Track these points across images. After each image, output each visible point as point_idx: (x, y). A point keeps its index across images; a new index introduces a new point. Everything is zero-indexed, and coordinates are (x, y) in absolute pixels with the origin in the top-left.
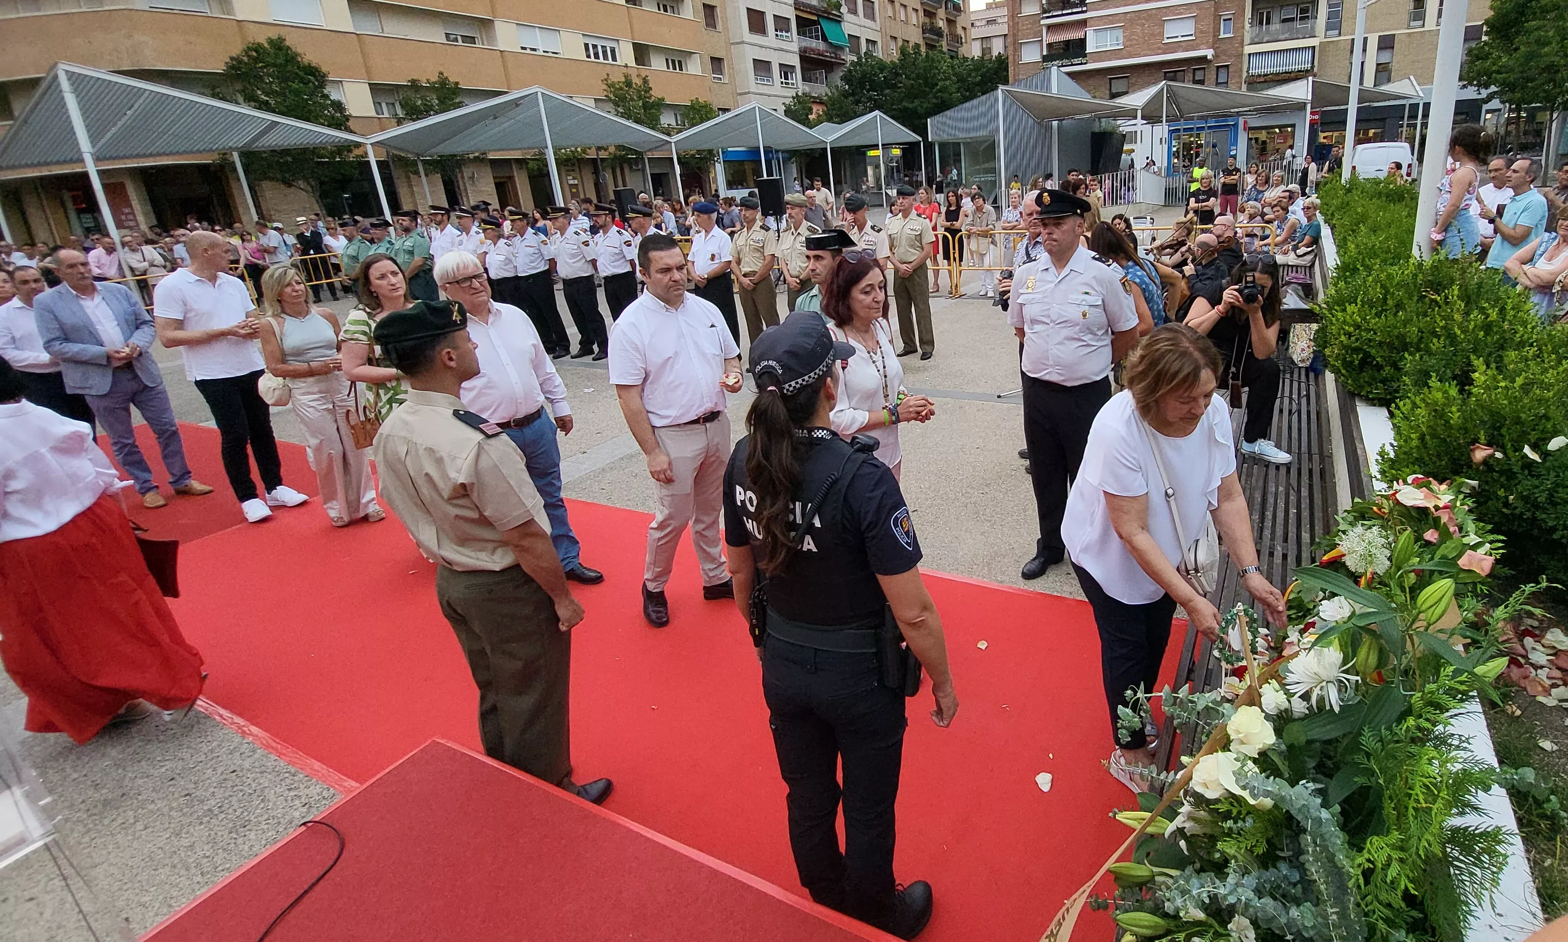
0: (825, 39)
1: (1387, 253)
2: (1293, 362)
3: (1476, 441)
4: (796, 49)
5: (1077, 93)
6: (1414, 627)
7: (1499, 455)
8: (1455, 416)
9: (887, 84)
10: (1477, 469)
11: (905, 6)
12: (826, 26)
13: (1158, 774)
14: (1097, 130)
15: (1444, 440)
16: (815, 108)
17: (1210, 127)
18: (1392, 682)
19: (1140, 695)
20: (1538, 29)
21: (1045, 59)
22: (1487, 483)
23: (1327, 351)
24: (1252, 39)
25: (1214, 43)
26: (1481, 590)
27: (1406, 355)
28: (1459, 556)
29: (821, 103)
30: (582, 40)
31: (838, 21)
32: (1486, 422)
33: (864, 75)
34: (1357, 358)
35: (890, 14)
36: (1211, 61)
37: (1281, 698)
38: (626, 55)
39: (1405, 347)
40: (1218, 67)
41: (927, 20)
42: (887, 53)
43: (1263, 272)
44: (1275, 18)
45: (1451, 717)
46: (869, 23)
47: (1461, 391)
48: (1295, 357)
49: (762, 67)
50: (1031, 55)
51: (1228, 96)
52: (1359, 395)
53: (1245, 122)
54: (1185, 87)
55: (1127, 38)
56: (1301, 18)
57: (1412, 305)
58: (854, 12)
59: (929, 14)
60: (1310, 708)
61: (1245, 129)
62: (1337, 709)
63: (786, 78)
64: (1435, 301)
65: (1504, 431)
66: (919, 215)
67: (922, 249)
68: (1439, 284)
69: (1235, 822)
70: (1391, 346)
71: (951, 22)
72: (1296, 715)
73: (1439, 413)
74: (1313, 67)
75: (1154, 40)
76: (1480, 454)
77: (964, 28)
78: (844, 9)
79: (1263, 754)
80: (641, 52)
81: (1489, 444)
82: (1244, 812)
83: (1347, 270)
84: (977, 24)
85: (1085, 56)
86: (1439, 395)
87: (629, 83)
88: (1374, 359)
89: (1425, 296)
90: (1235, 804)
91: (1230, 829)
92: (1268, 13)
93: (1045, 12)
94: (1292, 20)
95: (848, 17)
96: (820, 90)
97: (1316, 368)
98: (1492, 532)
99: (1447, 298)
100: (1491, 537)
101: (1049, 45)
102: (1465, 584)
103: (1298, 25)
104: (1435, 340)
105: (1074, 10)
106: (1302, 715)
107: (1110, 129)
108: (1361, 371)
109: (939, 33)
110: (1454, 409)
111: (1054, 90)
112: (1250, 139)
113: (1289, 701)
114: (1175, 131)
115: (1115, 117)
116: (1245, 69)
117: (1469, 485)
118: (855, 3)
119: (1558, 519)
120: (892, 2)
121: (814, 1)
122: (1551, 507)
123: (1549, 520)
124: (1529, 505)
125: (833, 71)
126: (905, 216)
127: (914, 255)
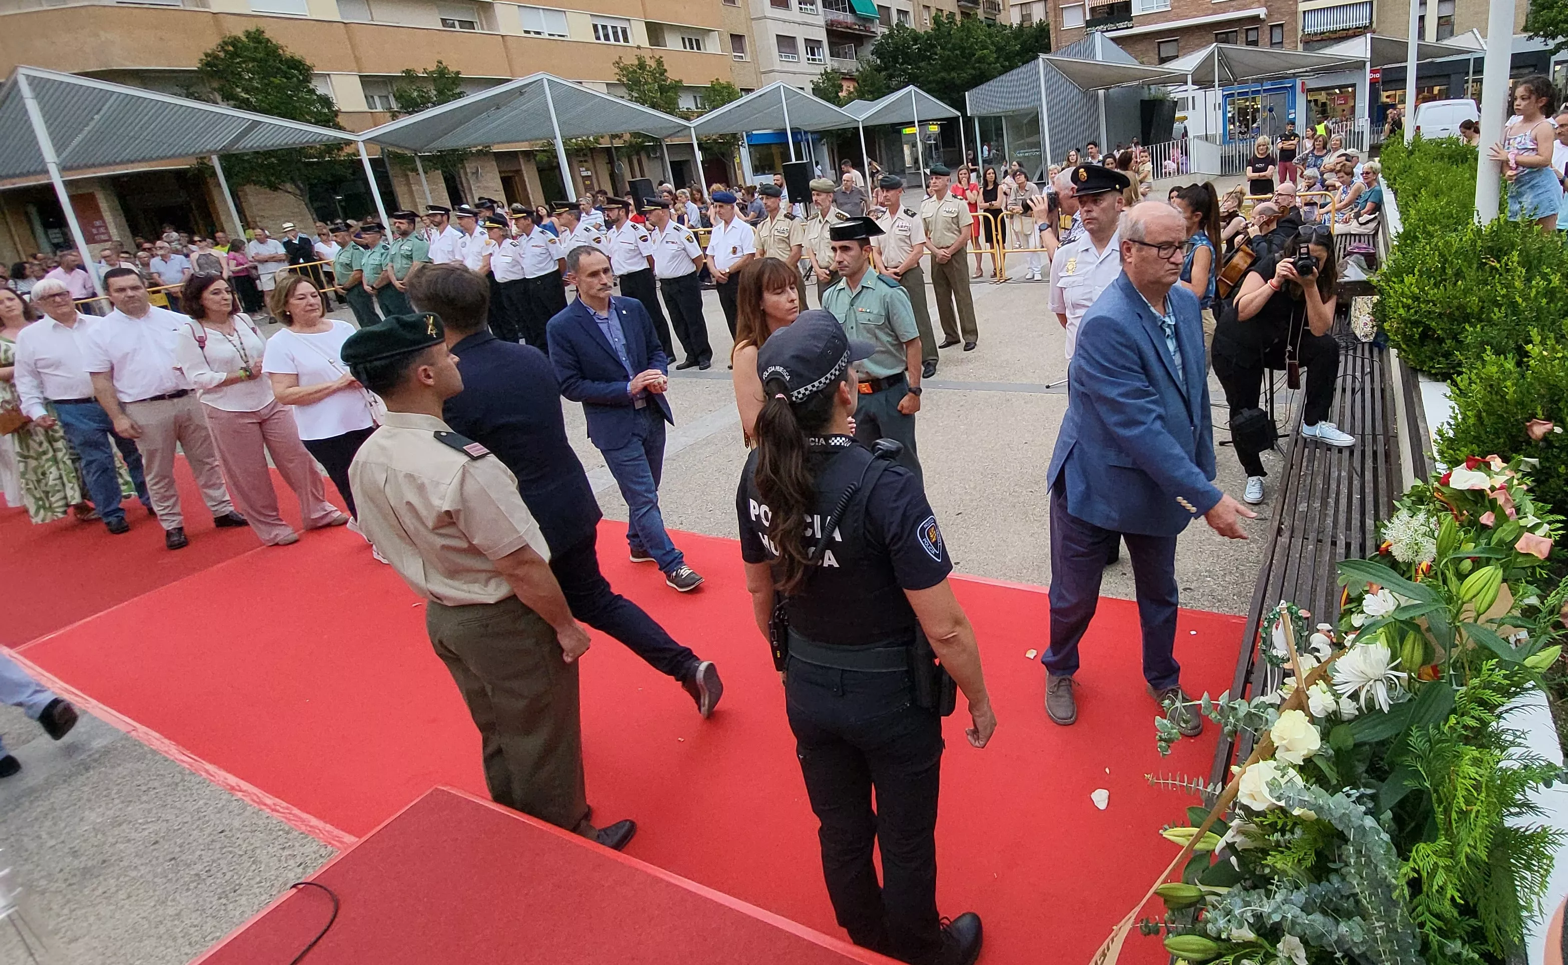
0: (852, 11)
1: (1449, 218)
2: (1356, 337)
3: (1534, 416)
4: (823, 23)
5: (1123, 60)
6: (1462, 617)
7: (1558, 430)
8: (1510, 389)
10: (1537, 446)
13: (1205, 787)
14: (1146, 97)
15: (1501, 416)
16: (845, 85)
17: (1265, 90)
18: (1443, 677)
19: (1178, 704)
21: (1089, 23)
22: (1547, 459)
23: (1386, 326)
25: (1266, 2)
26: (1540, 574)
27: (1467, 327)
28: (1517, 539)
29: (853, 80)
30: (590, 21)
32: (1543, 396)
33: (897, 48)
34: (1417, 332)
36: (1264, 20)
37: (1329, 699)
38: (639, 36)
39: (1467, 318)
40: (1272, 26)
42: (920, 23)
43: (1318, 243)
45: (1506, 711)
47: (1519, 364)
48: (1357, 332)
49: (786, 43)
50: (1073, 20)
51: (1283, 57)
52: (1421, 370)
53: (1303, 83)
54: (1238, 49)
55: (1175, 1)
57: (1471, 273)
60: (1359, 709)
61: (1303, 91)
62: (1386, 709)
63: (813, 54)
64: (1493, 268)
65: (1561, 404)
66: (955, 197)
67: (960, 232)
68: (1500, 250)
69: (1283, 835)
70: (1451, 318)
72: (1346, 717)
73: (1494, 388)
74: (1371, 23)
75: (1203, 0)
76: (1539, 430)
79: (1308, 760)
80: (655, 32)
81: (1548, 419)
82: (1290, 824)
83: (1408, 238)
85: (1130, 19)
86: (1494, 369)
87: (642, 66)
88: (1435, 332)
89: (1486, 264)
90: (1281, 816)
91: (1278, 841)
96: (849, 65)
97: (1379, 344)
98: (1551, 512)
99: (1507, 265)
100: (1551, 518)
101: (1092, 10)
102: (1524, 568)
104: (1496, 310)
106: (1352, 717)
107: (1160, 96)
108: (1423, 345)
109: (975, 1)
110: (1509, 383)
111: (1099, 57)
112: (1309, 102)
113: (1337, 703)
114: (1228, 96)
115: (1164, 83)
116: (1300, 28)
117: (1527, 462)
125: (862, 45)
126: (940, 198)
127: (951, 239)
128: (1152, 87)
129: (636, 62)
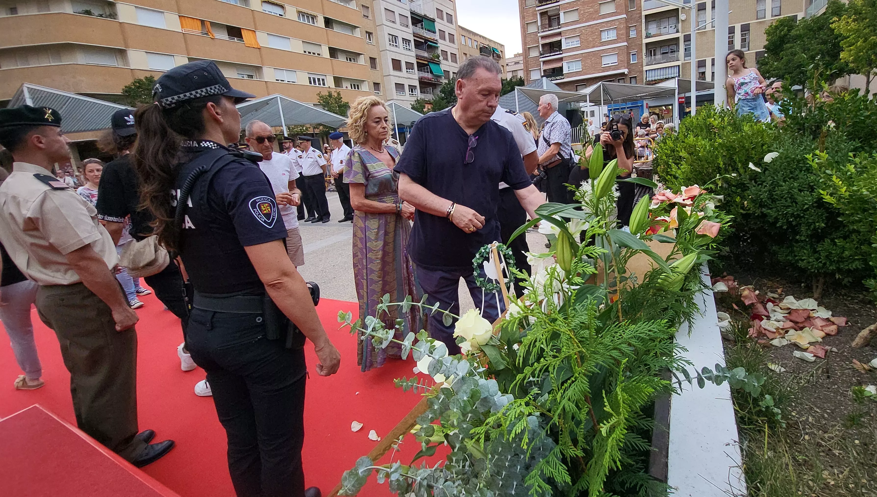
0: (431, 72)
4: (417, 78)
5: (558, 90)
10: (722, 187)
12: (432, 66)
14: (569, 108)
16: (426, 106)
17: (628, 108)
20: (791, 48)
21: (542, 77)
24: (647, 63)
25: (628, 66)
26: (712, 246)
29: (430, 104)
30: (307, 76)
31: (438, 64)
36: (626, 75)
38: (330, 82)
40: (631, 78)
43: (622, 123)
44: (658, 52)
46: (454, 64)
49: (400, 87)
50: (535, 76)
51: (634, 88)
53: (647, 104)
54: (612, 84)
55: (583, 66)
56: (671, 52)
58: (447, 59)
61: (647, 108)
63: (412, 92)
74: (679, 75)
75: (597, 66)
77: (503, 66)
78: (441, 58)
80: (338, 81)
84: (510, 64)
85: (563, 75)
87: (330, 95)
92: (654, 50)
93: (541, 54)
94: (667, 53)
95: (443, 62)
96: (429, 97)
101: (545, 71)
103: (670, 55)
105: (557, 53)
107: (576, 108)
111: (545, 88)
114: (611, 110)
115: (578, 101)
116: (645, 78)
117: (716, 198)
118: (447, 55)
119: (778, 211)
120: (465, 54)
121: (426, 54)
122: (772, 203)
123: (772, 213)
124: (758, 205)
125: (436, 88)
128: (572, 103)
129: (328, 94)
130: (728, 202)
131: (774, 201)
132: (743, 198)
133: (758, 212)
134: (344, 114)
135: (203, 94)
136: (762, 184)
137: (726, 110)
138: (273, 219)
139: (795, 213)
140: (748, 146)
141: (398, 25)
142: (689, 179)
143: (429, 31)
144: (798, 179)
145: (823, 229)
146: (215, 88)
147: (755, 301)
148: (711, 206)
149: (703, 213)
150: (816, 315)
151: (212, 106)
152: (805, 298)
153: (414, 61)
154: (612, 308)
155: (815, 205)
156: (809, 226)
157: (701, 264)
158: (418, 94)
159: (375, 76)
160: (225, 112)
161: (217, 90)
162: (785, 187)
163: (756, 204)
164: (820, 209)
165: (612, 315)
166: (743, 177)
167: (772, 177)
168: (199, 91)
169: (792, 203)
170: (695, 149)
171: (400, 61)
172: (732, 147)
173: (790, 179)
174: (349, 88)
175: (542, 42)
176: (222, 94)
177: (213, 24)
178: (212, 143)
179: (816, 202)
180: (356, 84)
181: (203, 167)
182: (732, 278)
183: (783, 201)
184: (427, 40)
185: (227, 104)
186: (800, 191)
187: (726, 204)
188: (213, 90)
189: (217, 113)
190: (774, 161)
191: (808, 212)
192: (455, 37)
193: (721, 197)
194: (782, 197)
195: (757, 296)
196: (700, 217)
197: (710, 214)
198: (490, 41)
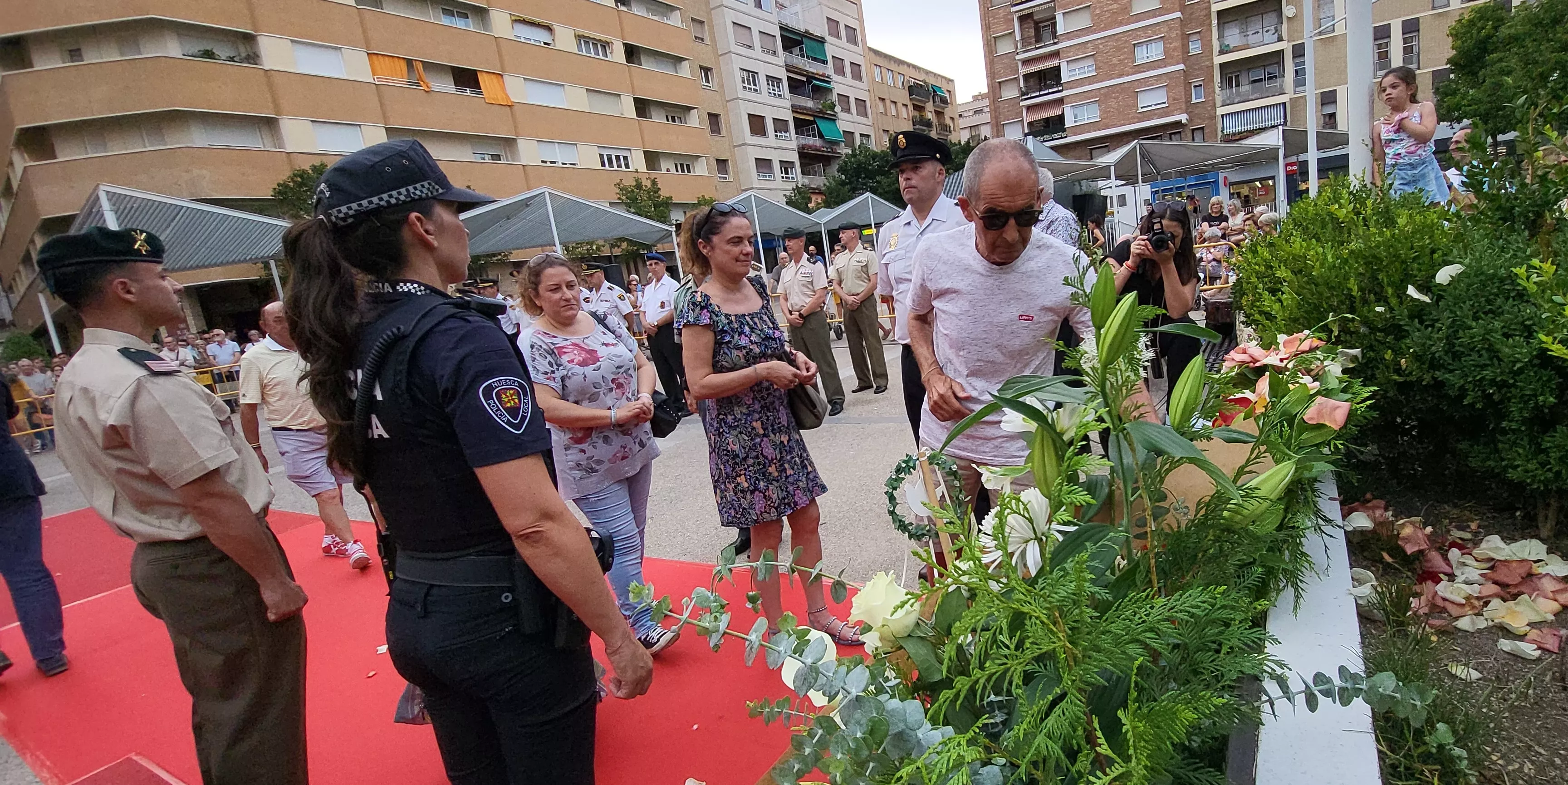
0: (821, 136)
4: (795, 147)
9: (880, 171)
11: (895, 103)
12: (823, 125)
14: (1077, 192)
20: (1501, 60)
22: (1371, 348)
24: (1223, 101)
25: (1187, 109)
29: (820, 193)
30: (596, 152)
31: (833, 119)
33: (859, 165)
35: (882, 109)
36: (1184, 125)
38: (638, 162)
40: (1193, 130)
41: (917, 114)
42: (879, 144)
43: (1171, 219)
44: (1244, 79)
46: (862, 119)
49: (764, 165)
50: (1014, 133)
51: (1201, 150)
53: (1225, 178)
54: (1158, 144)
55: (1103, 112)
56: (1269, 79)
58: (848, 111)
59: (918, 108)
61: (1225, 185)
63: (787, 173)
67: (870, 280)
71: (939, 114)
74: (1285, 122)
75: (1129, 110)
77: (952, 118)
78: (838, 109)
80: (652, 159)
84: (965, 114)
85: (1064, 130)
87: (639, 186)
92: (1237, 77)
93: (1023, 94)
94: (1261, 80)
95: (842, 115)
96: (818, 181)
101: (1030, 124)
103: (1267, 84)
105: (1051, 90)
107: (1090, 190)
109: (929, 124)
114: (1157, 192)
115: (1094, 178)
117: (1347, 354)
118: (848, 102)
119: (1466, 375)
120: (883, 100)
121: (810, 104)
122: (1453, 360)
123: (1454, 379)
124: (1426, 366)
125: (830, 164)
126: (851, 251)
127: (861, 288)
128: (1084, 183)
129: (634, 183)
130: (1370, 360)
131: (1456, 356)
132: (1398, 353)
133: (1427, 379)
134: (663, 218)
135: (402, 198)
136: (1432, 326)
137: (1369, 186)
138: (524, 418)
139: (1498, 379)
140: (1406, 254)
141: (757, 53)
142: (1295, 320)
143: (815, 59)
144: (1502, 313)
145: (1552, 407)
146: (423, 186)
147: (1424, 546)
148: (1334, 369)
149: (1317, 384)
150: (1543, 570)
151: (418, 219)
152: (1523, 538)
153: (788, 116)
154: (1137, 565)
155: (1536, 361)
156: (1526, 402)
157: (1315, 480)
158: (798, 176)
159: (719, 147)
160: (442, 228)
161: (425, 191)
162: (1477, 329)
163: (1423, 363)
164: (1546, 369)
165: (1138, 578)
166: (1397, 312)
167: (1451, 311)
168: (394, 193)
169: (1491, 359)
170: (1305, 263)
171: (763, 117)
172: (1374, 257)
173: (1486, 313)
174: (673, 171)
175: (1023, 70)
176: (434, 198)
177: (429, 67)
178: (416, 285)
179: (1537, 357)
180: (685, 163)
181: (399, 329)
182: (1382, 503)
183: (1475, 356)
184: (811, 77)
185: (443, 214)
186: (1507, 336)
187: (1366, 364)
188: (419, 190)
189: (427, 231)
190: (1455, 280)
191: (1522, 376)
192: (863, 69)
193: (1356, 352)
194: (1472, 350)
195: (1428, 537)
196: (1312, 392)
197: (1333, 384)
198: (928, 73)
